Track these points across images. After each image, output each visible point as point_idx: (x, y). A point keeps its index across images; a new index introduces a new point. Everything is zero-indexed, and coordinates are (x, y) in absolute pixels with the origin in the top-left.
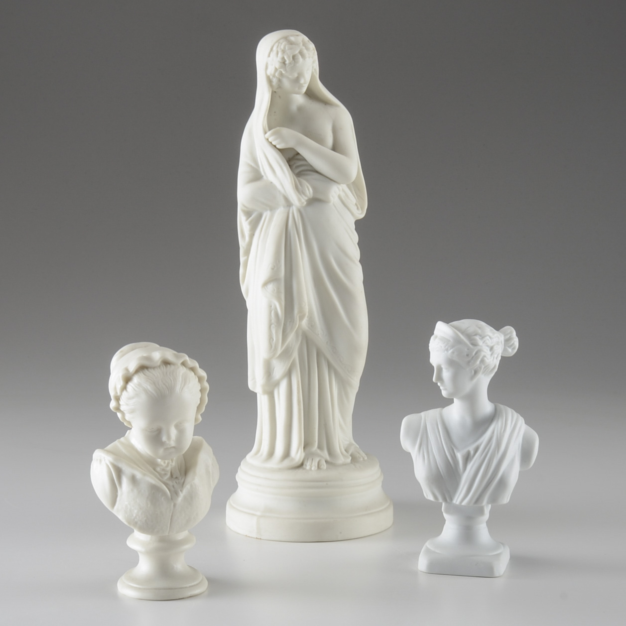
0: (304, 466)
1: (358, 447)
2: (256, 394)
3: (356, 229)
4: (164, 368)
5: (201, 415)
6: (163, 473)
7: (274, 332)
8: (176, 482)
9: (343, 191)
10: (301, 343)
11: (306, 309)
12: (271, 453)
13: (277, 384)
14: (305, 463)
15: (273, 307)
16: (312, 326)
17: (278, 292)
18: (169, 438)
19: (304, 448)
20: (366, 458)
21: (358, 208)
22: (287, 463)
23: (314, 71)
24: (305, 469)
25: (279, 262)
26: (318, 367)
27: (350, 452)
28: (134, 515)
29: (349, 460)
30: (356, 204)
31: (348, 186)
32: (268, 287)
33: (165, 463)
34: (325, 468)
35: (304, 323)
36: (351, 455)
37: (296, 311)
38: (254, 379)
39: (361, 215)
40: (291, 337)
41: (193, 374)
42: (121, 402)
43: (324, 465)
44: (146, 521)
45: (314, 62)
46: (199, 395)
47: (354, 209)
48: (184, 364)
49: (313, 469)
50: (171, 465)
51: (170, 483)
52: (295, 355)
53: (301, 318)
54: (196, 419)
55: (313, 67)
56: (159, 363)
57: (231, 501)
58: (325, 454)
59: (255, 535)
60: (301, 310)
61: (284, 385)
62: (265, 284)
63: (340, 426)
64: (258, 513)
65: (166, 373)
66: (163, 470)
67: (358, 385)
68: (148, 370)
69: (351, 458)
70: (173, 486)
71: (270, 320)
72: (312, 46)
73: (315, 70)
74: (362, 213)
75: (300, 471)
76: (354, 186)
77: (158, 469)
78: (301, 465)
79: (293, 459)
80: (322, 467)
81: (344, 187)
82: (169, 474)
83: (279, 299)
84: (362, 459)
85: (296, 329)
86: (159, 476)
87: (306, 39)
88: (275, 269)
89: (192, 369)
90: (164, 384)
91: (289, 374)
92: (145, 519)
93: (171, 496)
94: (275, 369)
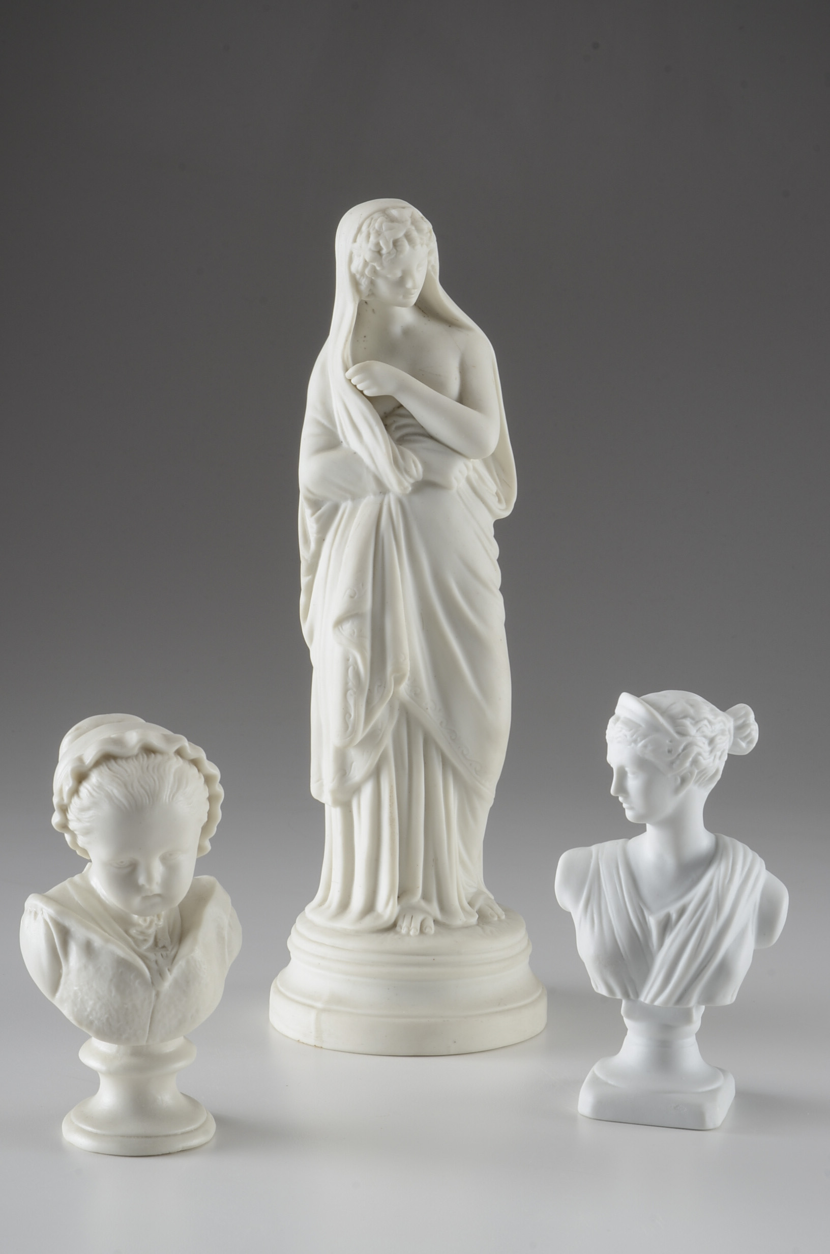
0: (398, 928)
1: (493, 897)
2: (323, 805)
3: (495, 537)
4: (143, 759)
5: (210, 840)
6: (141, 938)
7: (351, 702)
8: (162, 955)
9: (475, 470)
10: (399, 722)
11: (407, 667)
12: (345, 905)
13: (357, 790)
14: (399, 923)
15: (351, 660)
16: (415, 694)
17: (361, 636)
18: (150, 879)
19: (398, 897)
20: (503, 917)
21: (500, 501)
22: (369, 922)
23: (430, 268)
24: (397, 933)
25: (363, 585)
26: (425, 763)
27: (477, 907)
28: (89, 1009)
29: (474, 919)
30: (497, 494)
31: (486, 463)
32: (343, 627)
33: (145, 920)
34: (433, 932)
35: (404, 688)
36: (480, 912)
37: (389, 668)
38: (320, 779)
39: (505, 511)
40: (381, 712)
41: (195, 770)
42: (71, 816)
43: (431, 928)
44: (108, 1019)
45: (430, 253)
46: (207, 807)
47: (493, 501)
48: (179, 753)
49: (412, 933)
50: (156, 924)
51: (152, 956)
52: (388, 742)
53: (398, 681)
54: (200, 848)
55: (429, 262)
56: (136, 751)
57: (277, 983)
58: (434, 909)
59: (312, 1041)
60: (398, 669)
61: (367, 792)
62: (339, 623)
63: (462, 862)
64: (319, 1005)
65: (147, 768)
66: (142, 933)
67: (494, 796)
68: (116, 762)
69: (477, 916)
70: (156, 962)
71: (346, 683)
72: (427, 226)
73: (433, 267)
74: (506, 509)
75: (390, 937)
76: (494, 462)
77: (133, 931)
78: (393, 927)
79: (379, 916)
80: (427, 930)
81: (477, 463)
82: (151, 941)
83: (361, 648)
84: (496, 919)
85: (389, 698)
86: (133, 944)
87: (418, 214)
88: (356, 597)
89: (195, 762)
90: (142, 786)
91: (376, 773)
92: (106, 1016)
93: (151, 978)
94: (353, 764)
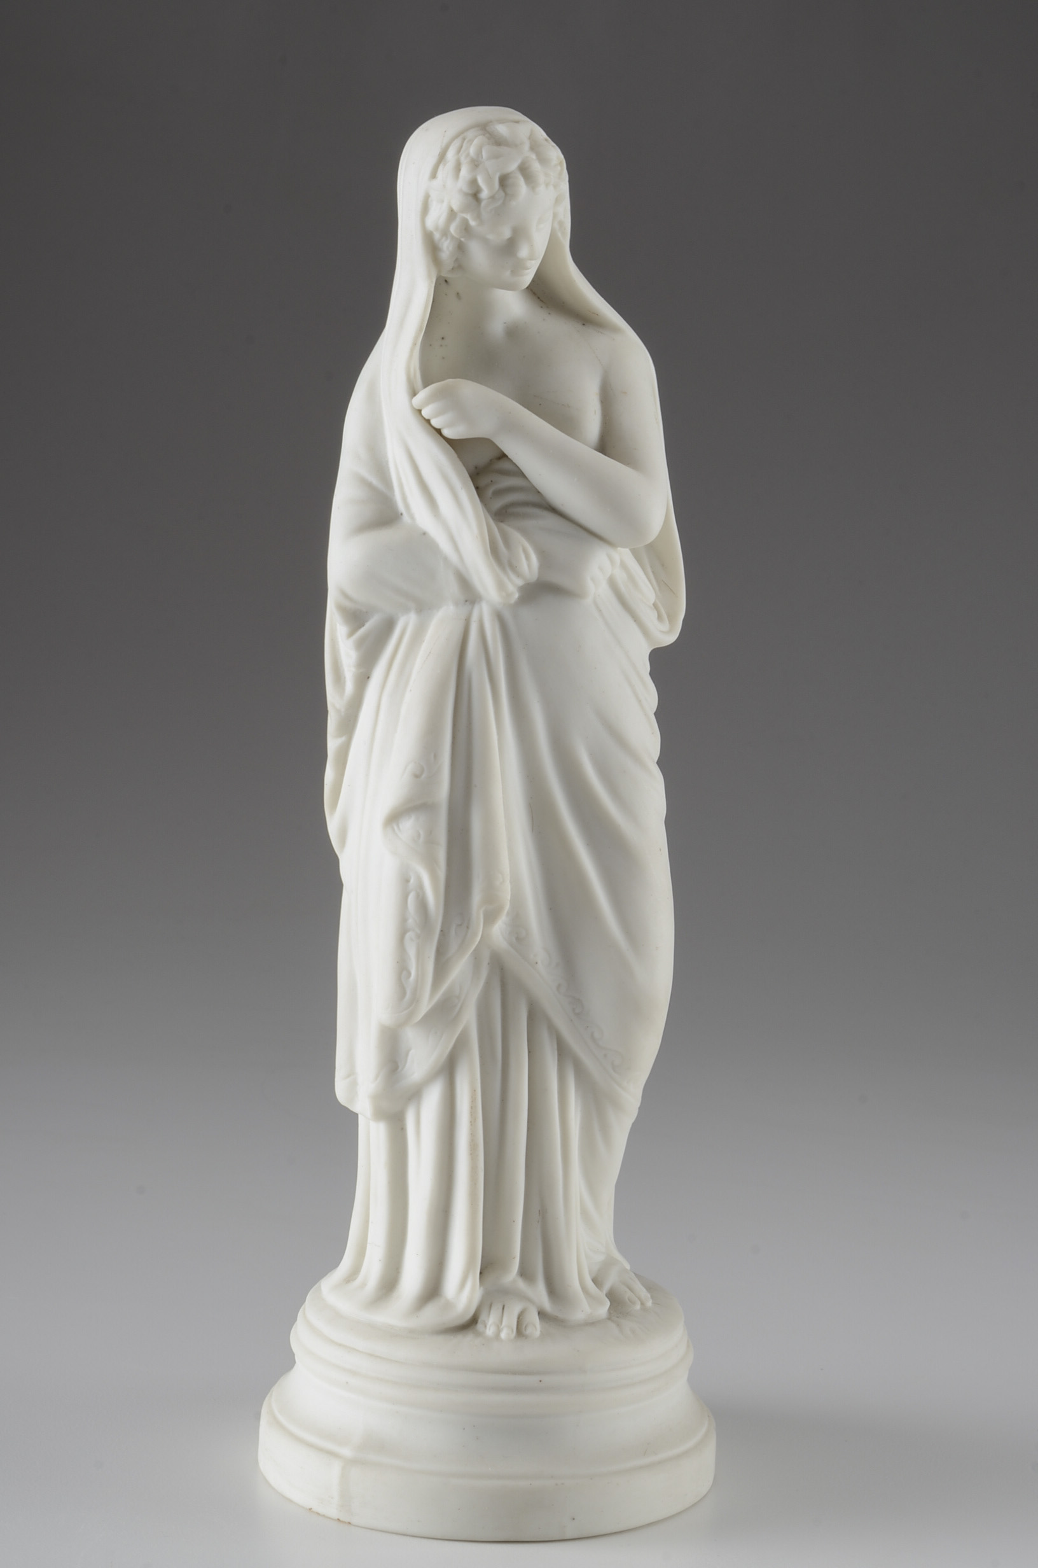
0: (480, 1326)
1: (628, 1267)
2: (355, 1116)
3: (651, 674)
7: (412, 951)
9: (623, 566)
10: (488, 984)
11: (506, 894)
12: (390, 1283)
13: (415, 1095)
14: (482, 1317)
15: (412, 881)
16: (518, 939)
17: (430, 841)
19: (481, 1273)
20: (649, 1303)
21: (660, 617)
22: (431, 1315)
23: (556, 226)
24: (479, 1334)
25: (435, 756)
26: (529, 1052)
27: (607, 1287)
29: (603, 1310)
30: (655, 605)
31: (635, 553)
32: (401, 826)
34: (538, 1333)
35: (499, 930)
36: (612, 1296)
37: (477, 897)
38: (351, 1073)
39: (668, 634)
40: (460, 968)
43: (535, 1325)
45: (558, 201)
47: (649, 617)
49: (503, 1335)
52: (469, 1018)
53: (490, 918)
55: (555, 215)
57: (271, 1404)
58: (539, 1293)
59: (333, 1511)
60: (491, 897)
61: (432, 1099)
62: (394, 818)
63: (585, 1213)
64: (347, 1452)
67: (638, 1105)
69: (608, 1303)
71: (403, 920)
72: (555, 154)
73: (561, 224)
74: (670, 631)
75: (467, 1340)
76: (652, 555)
78: (470, 1324)
79: (449, 1305)
80: (529, 1331)
81: (624, 554)
83: (430, 862)
84: (638, 1307)
85: (473, 947)
87: (540, 133)
88: (423, 776)
91: (449, 1069)
94: (412, 1053)
